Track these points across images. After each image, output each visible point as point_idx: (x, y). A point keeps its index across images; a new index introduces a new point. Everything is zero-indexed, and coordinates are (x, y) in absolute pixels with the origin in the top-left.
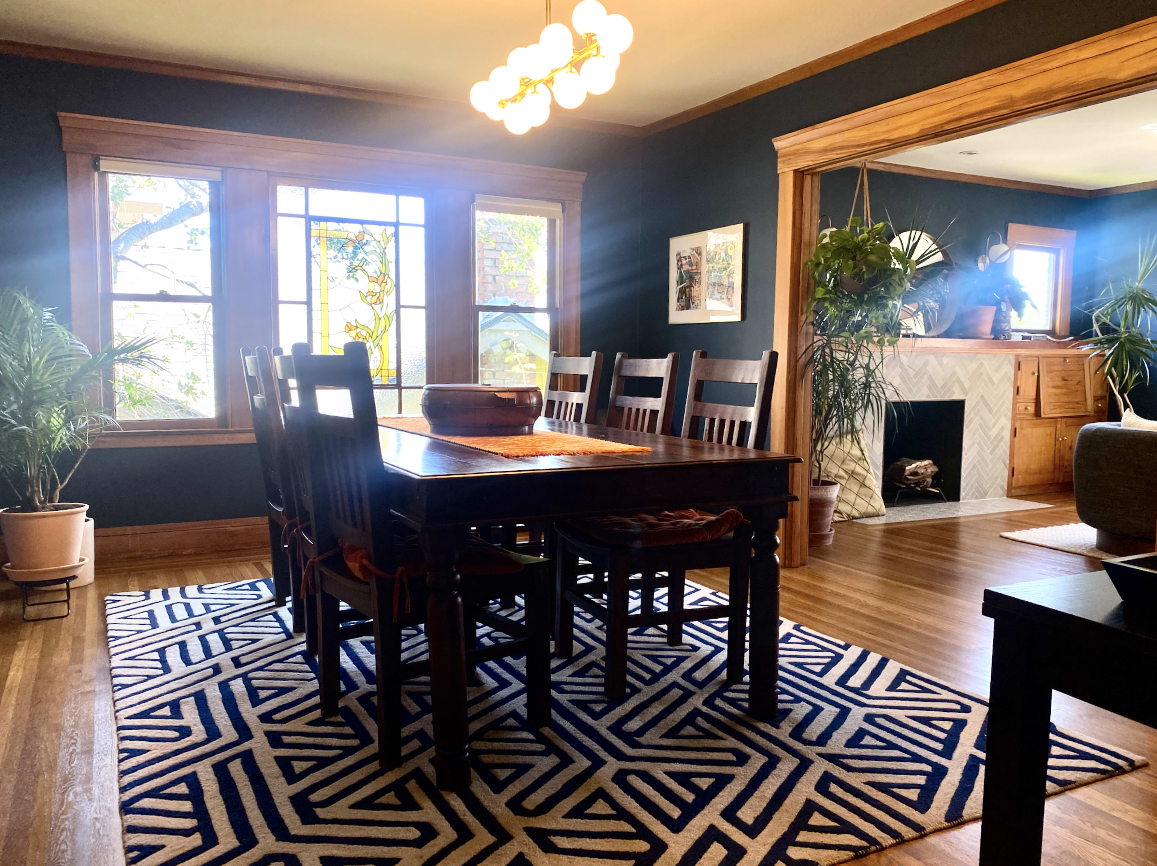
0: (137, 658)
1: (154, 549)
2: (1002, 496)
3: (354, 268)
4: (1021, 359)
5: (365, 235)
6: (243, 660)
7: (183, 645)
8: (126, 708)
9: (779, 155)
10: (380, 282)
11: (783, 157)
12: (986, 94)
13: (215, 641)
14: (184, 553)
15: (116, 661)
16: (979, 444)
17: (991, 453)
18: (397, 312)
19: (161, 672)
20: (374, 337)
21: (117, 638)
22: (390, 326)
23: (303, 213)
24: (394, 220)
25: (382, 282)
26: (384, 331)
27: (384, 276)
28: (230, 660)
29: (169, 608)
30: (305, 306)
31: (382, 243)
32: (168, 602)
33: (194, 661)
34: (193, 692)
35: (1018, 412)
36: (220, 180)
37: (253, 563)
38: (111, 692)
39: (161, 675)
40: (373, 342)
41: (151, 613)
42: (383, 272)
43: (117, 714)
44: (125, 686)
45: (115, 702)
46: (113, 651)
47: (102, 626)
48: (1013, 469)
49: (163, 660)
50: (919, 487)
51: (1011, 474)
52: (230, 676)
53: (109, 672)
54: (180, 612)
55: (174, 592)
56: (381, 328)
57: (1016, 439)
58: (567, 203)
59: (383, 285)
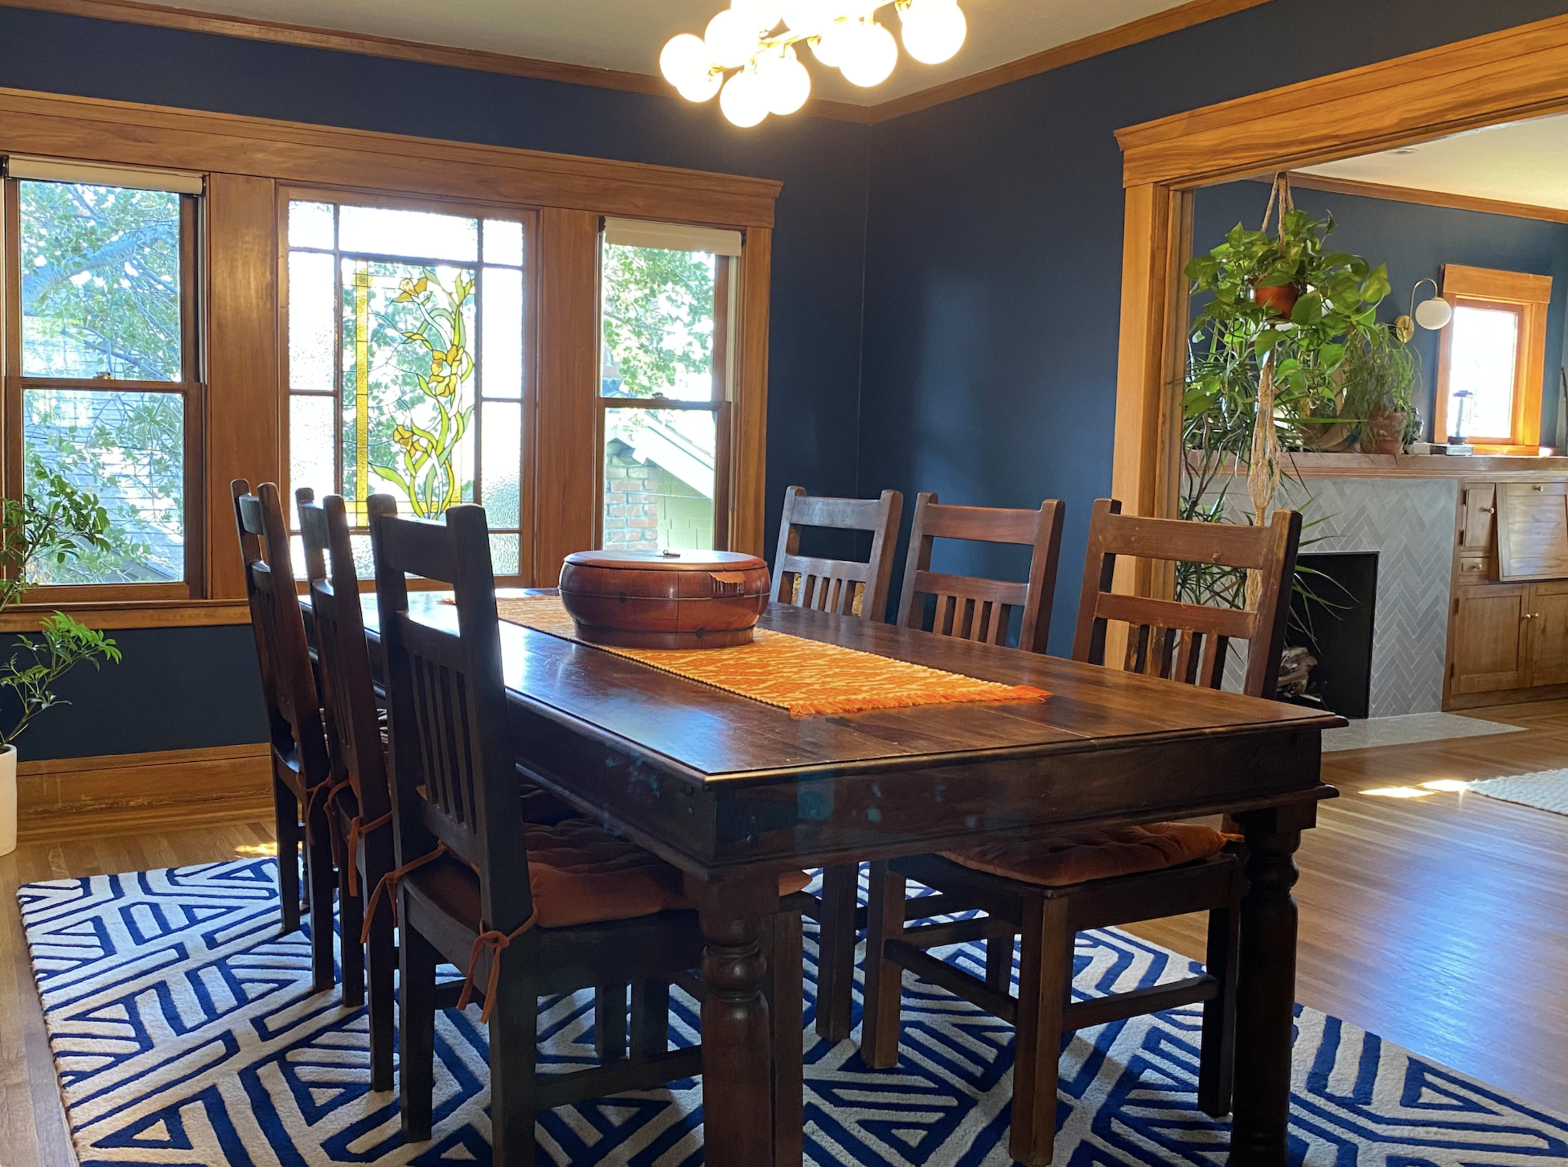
0: (91, 1015)
1: (83, 797)
2: (1434, 710)
3: (409, 338)
4: (1467, 487)
5: (429, 282)
6: (272, 1024)
7: (162, 988)
8: (91, 1123)
9: (1125, 158)
10: (450, 359)
11: (1133, 160)
12: (1531, 60)
13: (213, 980)
14: (132, 804)
15: (57, 1022)
16: (1400, 625)
17: (1418, 639)
18: (477, 409)
19: (136, 1046)
20: (440, 450)
21: (52, 973)
22: (464, 431)
23: (331, 247)
24: (473, 258)
25: (454, 360)
26: (456, 439)
27: (458, 351)
28: (249, 1024)
29: (125, 912)
30: (331, 399)
31: (455, 296)
32: (122, 902)
33: (189, 1025)
34: (199, 1089)
35: (1462, 573)
36: (200, 192)
37: (248, 825)
38: (58, 1088)
39: (137, 1053)
40: (438, 457)
41: (97, 921)
42: (456, 343)
43: (76, 1135)
44: (81, 1076)
45: (67, 1110)
46: (49, 1000)
47: (21, 947)
48: (1452, 666)
49: (135, 1020)
50: (1289, 692)
51: (1449, 673)
52: (255, 1058)
53: (47, 1044)
54: (148, 925)
55: (129, 880)
56: (451, 435)
57: (1457, 617)
58: (749, 231)
59: (456, 364)
